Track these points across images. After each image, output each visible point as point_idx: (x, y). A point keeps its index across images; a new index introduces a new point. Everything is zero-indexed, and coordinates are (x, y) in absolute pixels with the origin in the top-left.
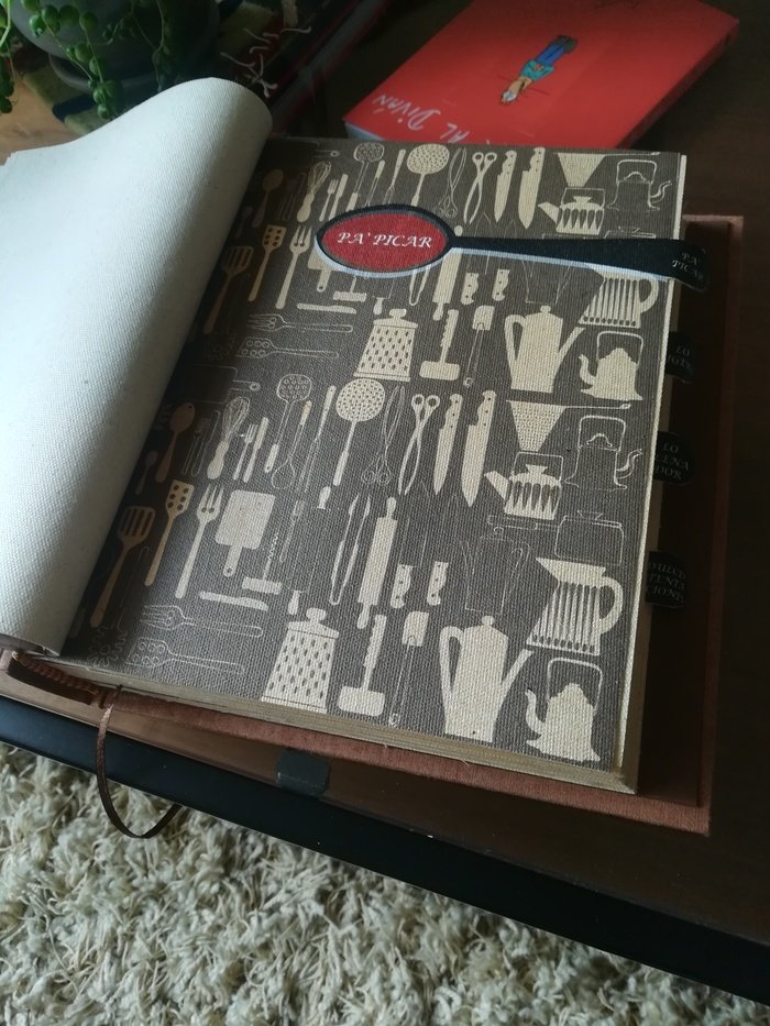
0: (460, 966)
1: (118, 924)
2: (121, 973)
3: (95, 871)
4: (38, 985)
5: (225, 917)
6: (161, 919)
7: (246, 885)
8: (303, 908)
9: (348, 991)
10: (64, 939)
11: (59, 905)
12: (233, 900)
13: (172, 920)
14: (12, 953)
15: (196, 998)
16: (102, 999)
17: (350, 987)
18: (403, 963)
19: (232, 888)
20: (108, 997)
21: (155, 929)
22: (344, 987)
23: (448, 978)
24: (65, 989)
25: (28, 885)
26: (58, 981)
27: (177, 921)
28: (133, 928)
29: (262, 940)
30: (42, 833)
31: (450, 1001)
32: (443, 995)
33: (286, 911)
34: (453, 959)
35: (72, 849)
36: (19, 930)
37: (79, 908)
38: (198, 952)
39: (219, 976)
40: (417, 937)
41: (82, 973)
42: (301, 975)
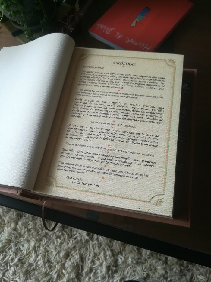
0: (124, 250)
1: (36, 244)
2: (37, 256)
3: (29, 231)
4: (16, 260)
5: (63, 241)
6: (47, 242)
7: (68, 232)
8: (83, 238)
9: (95, 257)
10: (22, 248)
11: (20, 239)
12: (65, 236)
14: (8, 252)
15: (57, 261)
16: (33, 262)
17: (96, 256)
18: (109, 250)
19: (65, 233)
20: (34, 262)
21: (45, 244)
22: (94, 256)
23: (120, 253)
24: (23, 260)
25: (11, 235)
26: (21, 259)
27: (51, 242)
28: (40, 244)
29: (73, 246)
30: (14, 221)
31: (121, 259)
32: (119, 257)
33: (79, 238)
34: (122, 248)
35: (22, 225)
36: (10, 247)
37: (25, 240)
38: (57, 249)
39: (63, 255)
40: (113, 243)
41: (27, 256)
42: (84, 254)
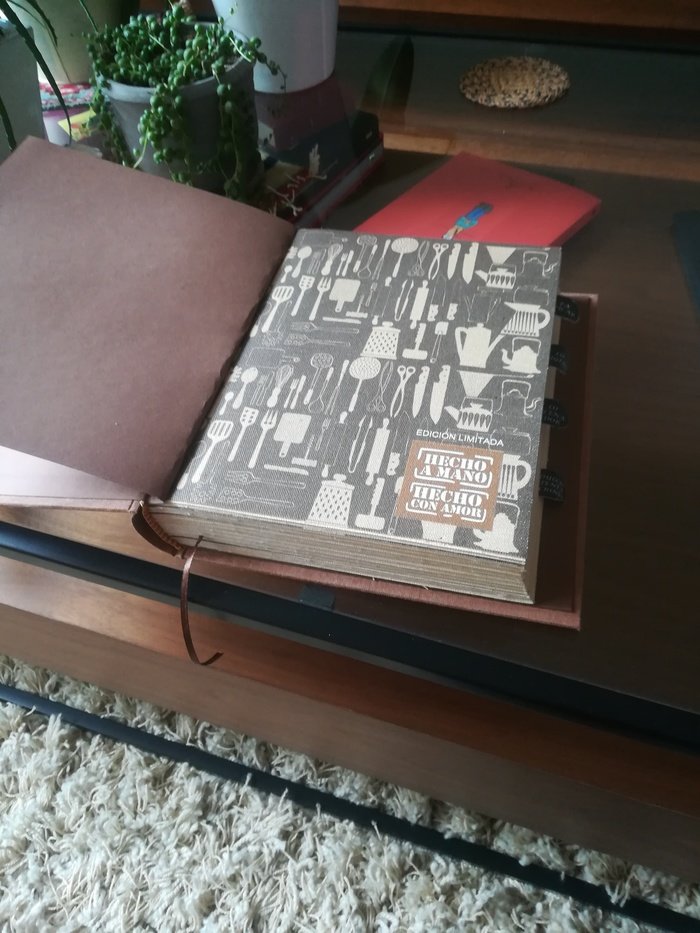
0: (398, 894)
1: (108, 858)
2: (106, 903)
3: (91, 813)
4: (36, 909)
5: (200, 853)
6: (145, 855)
7: (220, 827)
8: (268, 846)
9: (303, 917)
10: (59, 873)
11: (57, 843)
12: (208, 839)
13: (155, 857)
14: (12, 884)
15: (172, 924)
16: (89, 924)
17: (304, 913)
18: (350, 892)
19: (209, 828)
20: (95, 923)
21: (139, 863)
22: (299, 914)
23: (387, 904)
24: (58, 915)
26: (51, 909)
27: (158, 859)
28: (121, 862)
29: (232, 871)
30: (48, 780)
31: (389, 924)
32: (383, 919)
33: (252, 849)
34: (392, 886)
35: (74, 795)
36: (21, 864)
37: (75, 845)
38: (176, 883)
39: (194, 901)
40: (362, 871)
41: (74, 901)
42: (264, 903)
